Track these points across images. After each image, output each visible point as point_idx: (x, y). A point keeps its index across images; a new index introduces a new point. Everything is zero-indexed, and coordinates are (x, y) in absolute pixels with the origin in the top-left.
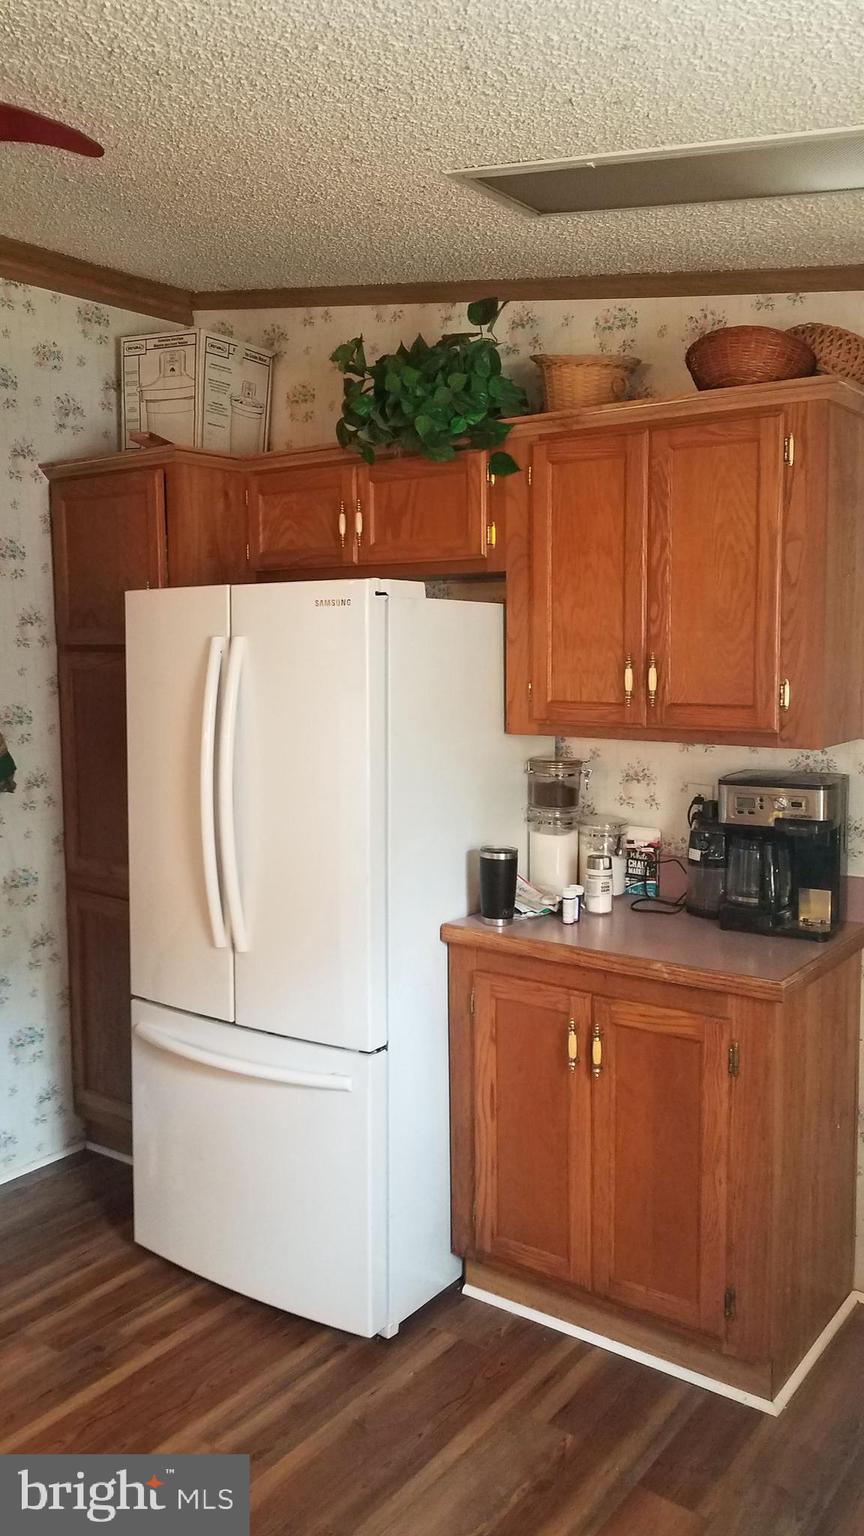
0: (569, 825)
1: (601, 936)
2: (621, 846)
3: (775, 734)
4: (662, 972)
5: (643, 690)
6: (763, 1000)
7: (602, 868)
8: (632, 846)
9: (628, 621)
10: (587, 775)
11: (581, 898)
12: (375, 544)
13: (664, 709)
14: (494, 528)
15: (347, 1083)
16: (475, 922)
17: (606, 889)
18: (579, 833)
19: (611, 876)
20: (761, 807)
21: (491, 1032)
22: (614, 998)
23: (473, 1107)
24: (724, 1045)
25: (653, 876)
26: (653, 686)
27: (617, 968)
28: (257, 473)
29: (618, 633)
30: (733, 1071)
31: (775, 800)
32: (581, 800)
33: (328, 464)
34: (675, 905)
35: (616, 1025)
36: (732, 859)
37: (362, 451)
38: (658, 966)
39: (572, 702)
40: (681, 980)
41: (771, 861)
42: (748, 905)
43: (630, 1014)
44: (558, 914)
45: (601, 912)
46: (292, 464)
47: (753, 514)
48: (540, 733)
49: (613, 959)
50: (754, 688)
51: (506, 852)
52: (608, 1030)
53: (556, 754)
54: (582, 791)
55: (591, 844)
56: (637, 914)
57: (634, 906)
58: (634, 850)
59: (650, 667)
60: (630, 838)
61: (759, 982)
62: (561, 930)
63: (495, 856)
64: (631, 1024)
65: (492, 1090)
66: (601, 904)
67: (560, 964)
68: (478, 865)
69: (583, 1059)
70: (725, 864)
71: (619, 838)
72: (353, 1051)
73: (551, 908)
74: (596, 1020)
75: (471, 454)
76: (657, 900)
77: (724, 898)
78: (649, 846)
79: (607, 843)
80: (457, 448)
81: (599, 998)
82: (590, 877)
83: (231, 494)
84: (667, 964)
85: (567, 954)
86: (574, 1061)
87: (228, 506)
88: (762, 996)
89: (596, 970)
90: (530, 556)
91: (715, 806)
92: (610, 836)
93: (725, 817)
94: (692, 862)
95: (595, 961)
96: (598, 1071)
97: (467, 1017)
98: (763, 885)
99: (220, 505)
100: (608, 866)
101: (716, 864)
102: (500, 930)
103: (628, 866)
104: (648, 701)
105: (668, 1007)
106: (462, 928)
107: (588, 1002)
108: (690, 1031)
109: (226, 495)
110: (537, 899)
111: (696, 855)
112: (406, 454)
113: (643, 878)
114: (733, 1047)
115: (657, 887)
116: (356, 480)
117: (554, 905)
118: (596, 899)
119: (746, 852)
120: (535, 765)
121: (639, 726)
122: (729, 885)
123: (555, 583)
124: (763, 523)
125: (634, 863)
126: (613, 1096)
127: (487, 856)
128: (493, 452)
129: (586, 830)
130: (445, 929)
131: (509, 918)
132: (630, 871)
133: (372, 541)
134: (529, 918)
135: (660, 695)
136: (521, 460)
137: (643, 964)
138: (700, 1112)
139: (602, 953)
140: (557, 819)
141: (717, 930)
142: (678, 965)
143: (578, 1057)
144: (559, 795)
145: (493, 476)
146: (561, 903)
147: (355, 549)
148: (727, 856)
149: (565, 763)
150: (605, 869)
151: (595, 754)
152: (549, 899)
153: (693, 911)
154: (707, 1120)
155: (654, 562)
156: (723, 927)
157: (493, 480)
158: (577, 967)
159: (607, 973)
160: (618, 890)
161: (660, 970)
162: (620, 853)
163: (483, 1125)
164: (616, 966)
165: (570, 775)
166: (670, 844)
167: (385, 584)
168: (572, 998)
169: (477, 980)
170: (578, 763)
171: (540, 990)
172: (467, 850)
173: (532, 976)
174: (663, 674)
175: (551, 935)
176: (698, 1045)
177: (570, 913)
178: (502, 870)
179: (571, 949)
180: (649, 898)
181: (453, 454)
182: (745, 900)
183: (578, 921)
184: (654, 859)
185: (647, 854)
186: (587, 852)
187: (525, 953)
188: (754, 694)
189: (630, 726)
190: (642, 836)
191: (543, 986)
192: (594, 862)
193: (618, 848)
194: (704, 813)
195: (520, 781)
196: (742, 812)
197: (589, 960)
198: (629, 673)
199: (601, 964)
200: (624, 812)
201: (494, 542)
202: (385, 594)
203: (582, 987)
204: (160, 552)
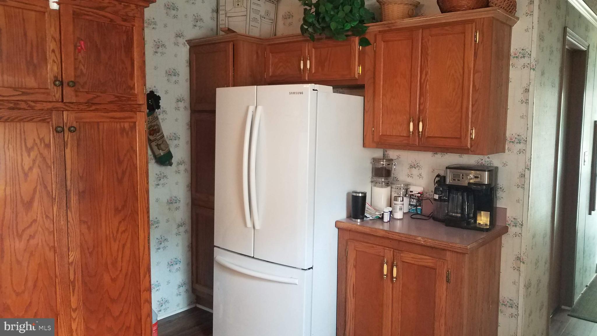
0: (387, 185)
1: (398, 227)
2: (407, 193)
3: (469, 149)
4: (421, 241)
5: (417, 131)
6: (460, 253)
7: (399, 201)
8: (412, 193)
9: (412, 104)
10: (395, 165)
11: (391, 212)
12: (314, 73)
13: (425, 138)
14: (360, 67)
15: (296, 281)
16: (348, 220)
17: (401, 209)
18: (391, 187)
19: (403, 204)
20: (463, 178)
21: (354, 264)
22: (402, 251)
23: (346, 293)
24: (445, 271)
25: (420, 205)
26: (421, 129)
27: (404, 239)
28: (269, 45)
29: (408, 109)
30: (448, 281)
31: (468, 175)
32: (392, 175)
33: (297, 41)
34: (428, 217)
35: (403, 262)
36: (450, 199)
37: (310, 36)
38: (419, 238)
39: (389, 135)
40: (428, 244)
41: (466, 200)
42: (457, 217)
43: (408, 257)
44: (382, 218)
45: (399, 218)
46: (284, 41)
47: (462, 62)
48: (377, 148)
49: (401, 235)
50: (461, 131)
51: (362, 193)
52: (400, 264)
53: (383, 157)
54: (393, 172)
55: (396, 192)
56: (413, 219)
57: (412, 217)
58: (413, 195)
59: (420, 122)
60: (411, 190)
61: (459, 246)
62: (383, 224)
63: (358, 195)
64: (408, 261)
65: (354, 286)
66: (399, 215)
67: (381, 237)
68: (351, 197)
69: (389, 275)
70: (448, 201)
71: (407, 190)
72: (299, 269)
73: (379, 216)
74: (395, 259)
75: (352, 38)
76: (421, 214)
77: (447, 214)
78: (419, 193)
79: (402, 192)
80: (347, 36)
81: (396, 251)
82: (395, 204)
83: (259, 52)
84: (423, 238)
85: (384, 233)
86: (386, 275)
87: (258, 57)
88: (461, 251)
89: (396, 240)
90: (374, 78)
91: (444, 178)
92: (403, 189)
93: (448, 181)
94: (435, 200)
95: (395, 236)
96: (395, 279)
97: (345, 257)
98: (463, 209)
99: (255, 57)
100: (402, 200)
101: (445, 201)
102: (359, 224)
103: (410, 201)
104: (419, 135)
105: (423, 255)
106: (343, 222)
107: (392, 252)
108: (431, 265)
109: (257, 53)
110: (374, 212)
111: (436, 197)
112: (327, 38)
113: (416, 206)
114: (448, 271)
115: (421, 209)
116: (308, 48)
117: (380, 215)
118: (397, 213)
119: (456, 196)
120: (375, 160)
121: (415, 145)
122: (449, 209)
123: (384, 89)
124: (466, 65)
125: (413, 200)
126: (401, 290)
127: (355, 194)
128: (361, 37)
129: (394, 186)
130: (337, 222)
131: (362, 219)
132: (411, 203)
133: (313, 72)
134: (371, 220)
135: (424, 133)
136: (372, 41)
137: (414, 238)
138: (435, 297)
139: (397, 233)
140: (383, 182)
141: (445, 226)
142: (428, 239)
143: (387, 274)
144: (384, 172)
145: (361, 47)
146: (383, 214)
147: (307, 75)
148: (449, 198)
149: (386, 160)
150: (401, 201)
151: (398, 157)
152: (379, 213)
153: (435, 219)
154: (437, 300)
155: (422, 81)
156: (447, 225)
157: (361, 48)
158: (388, 238)
159: (400, 241)
160: (406, 210)
161: (420, 240)
162: (407, 196)
163: (350, 300)
164: (403, 238)
165: (388, 165)
166: (427, 193)
167: (317, 87)
168: (386, 250)
169: (349, 243)
170: (392, 160)
171: (373, 247)
172: (348, 192)
173: (371, 242)
174: (425, 125)
175: (378, 226)
176: (435, 270)
177: (386, 218)
178: (360, 200)
179: (386, 231)
180: (417, 214)
181: (345, 38)
182: (456, 215)
183: (389, 221)
184: (420, 199)
185: (418, 197)
186: (394, 195)
187: (368, 233)
188: (461, 133)
189: (412, 145)
190: (416, 190)
191: (374, 246)
192: (396, 198)
193: (406, 194)
194: (440, 181)
195: (369, 166)
196: (455, 180)
197: (393, 236)
198: (411, 124)
199: (397, 237)
200: (409, 180)
201: (360, 73)
202: (317, 90)
203: (389, 246)
204: (231, 74)
